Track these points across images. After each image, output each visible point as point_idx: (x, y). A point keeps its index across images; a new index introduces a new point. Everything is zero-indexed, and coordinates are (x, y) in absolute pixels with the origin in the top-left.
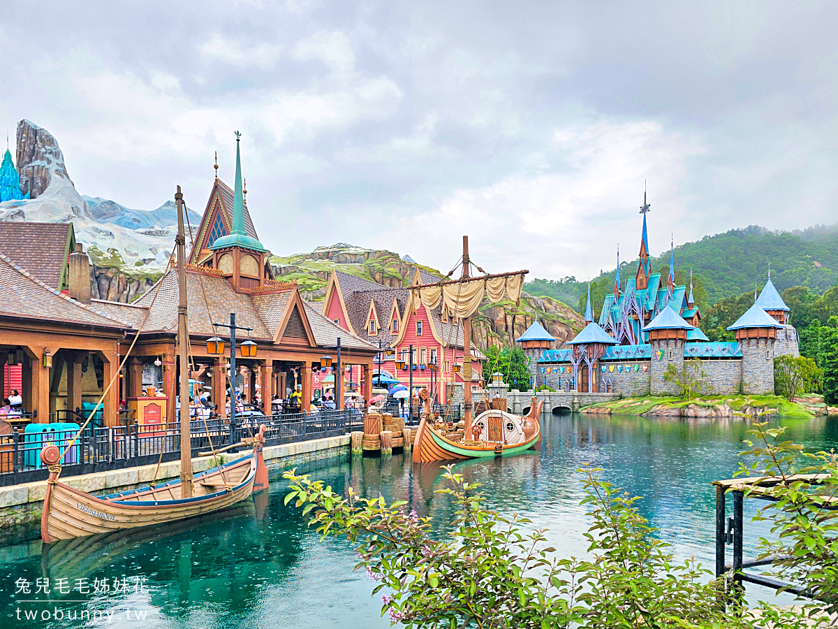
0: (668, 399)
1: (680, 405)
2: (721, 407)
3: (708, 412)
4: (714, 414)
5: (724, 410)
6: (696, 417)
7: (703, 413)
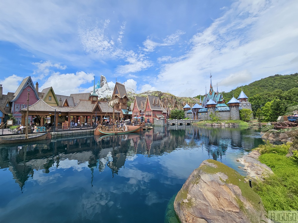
0: (210, 121)
1: (212, 123)
2: (222, 123)
3: (218, 124)
4: (220, 125)
5: (223, 124)
6: (215, 126)
7: (216, 125)
